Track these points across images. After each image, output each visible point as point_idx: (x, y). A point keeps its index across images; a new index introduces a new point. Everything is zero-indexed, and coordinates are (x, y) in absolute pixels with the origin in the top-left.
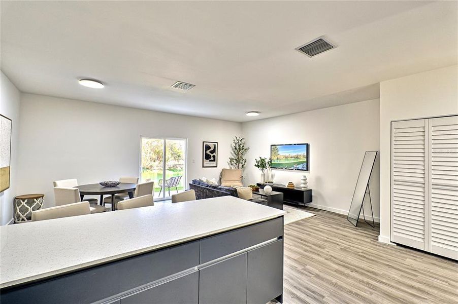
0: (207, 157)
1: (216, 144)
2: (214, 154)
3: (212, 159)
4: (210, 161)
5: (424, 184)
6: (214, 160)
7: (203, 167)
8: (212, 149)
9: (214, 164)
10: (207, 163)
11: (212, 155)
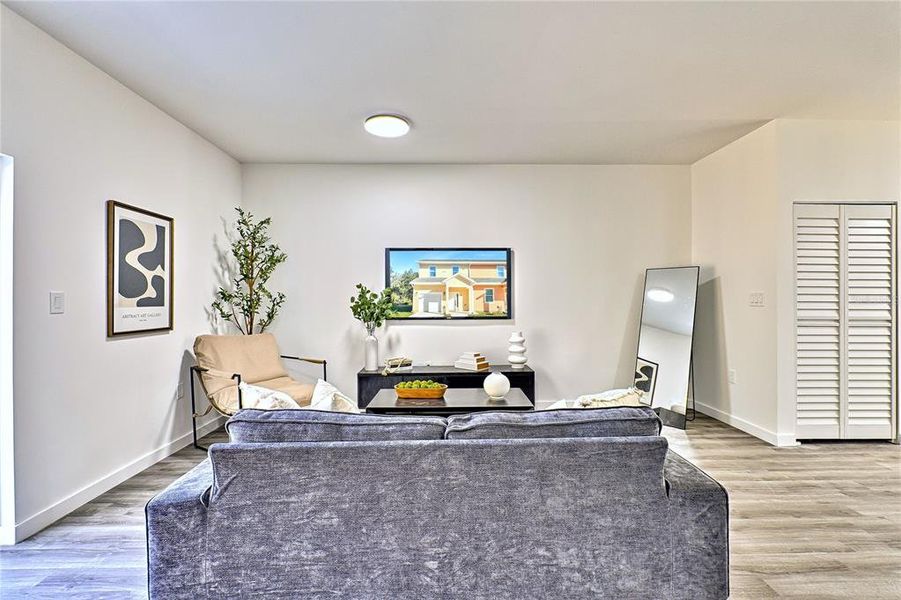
0: (132, 285)
1: (166, 224)
2: (158, 271)
3: (151, 293)
4: (139, 304)
5: (838, 321)
6: (158, 302)
7: (112, 334)
8: (150, 245)
9: (156, 316)
10: (129, 314)
11: (149, 275)
